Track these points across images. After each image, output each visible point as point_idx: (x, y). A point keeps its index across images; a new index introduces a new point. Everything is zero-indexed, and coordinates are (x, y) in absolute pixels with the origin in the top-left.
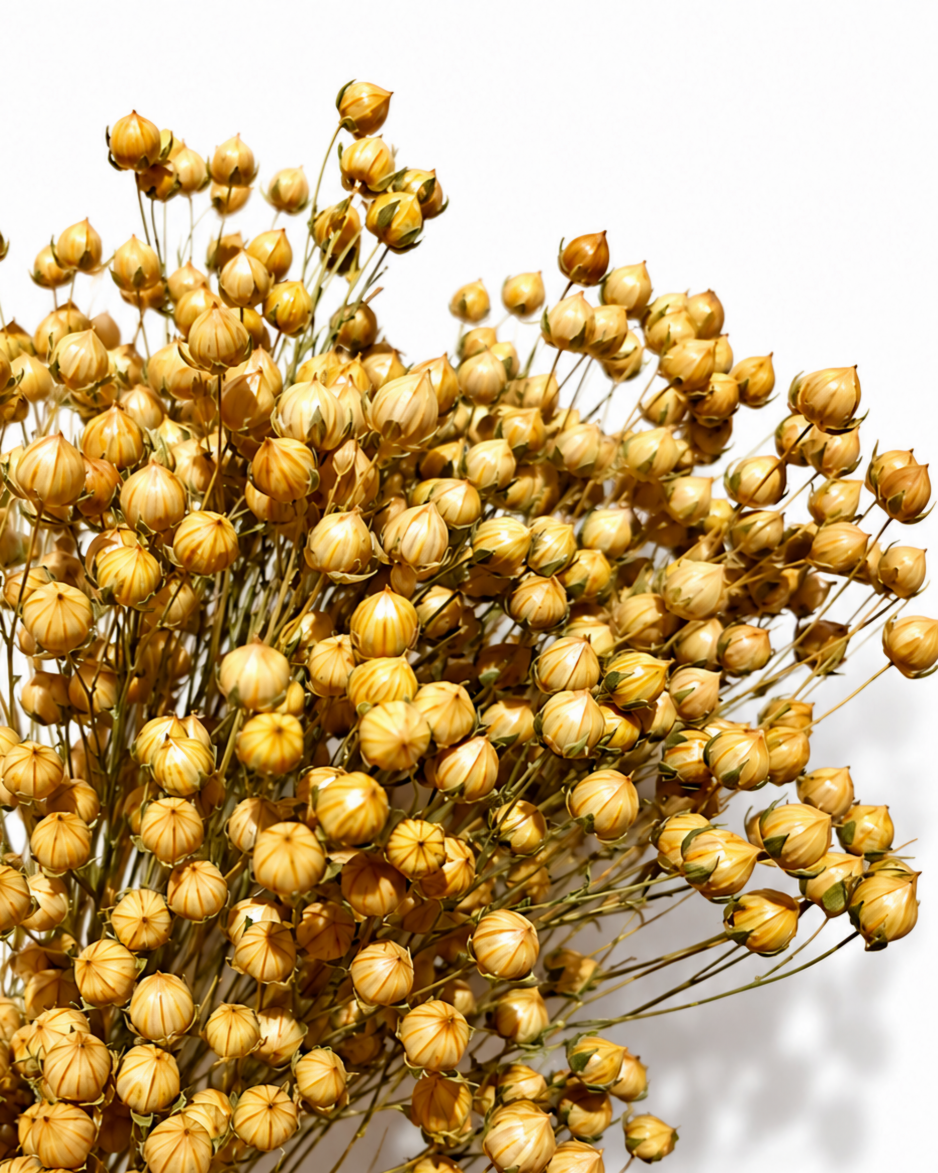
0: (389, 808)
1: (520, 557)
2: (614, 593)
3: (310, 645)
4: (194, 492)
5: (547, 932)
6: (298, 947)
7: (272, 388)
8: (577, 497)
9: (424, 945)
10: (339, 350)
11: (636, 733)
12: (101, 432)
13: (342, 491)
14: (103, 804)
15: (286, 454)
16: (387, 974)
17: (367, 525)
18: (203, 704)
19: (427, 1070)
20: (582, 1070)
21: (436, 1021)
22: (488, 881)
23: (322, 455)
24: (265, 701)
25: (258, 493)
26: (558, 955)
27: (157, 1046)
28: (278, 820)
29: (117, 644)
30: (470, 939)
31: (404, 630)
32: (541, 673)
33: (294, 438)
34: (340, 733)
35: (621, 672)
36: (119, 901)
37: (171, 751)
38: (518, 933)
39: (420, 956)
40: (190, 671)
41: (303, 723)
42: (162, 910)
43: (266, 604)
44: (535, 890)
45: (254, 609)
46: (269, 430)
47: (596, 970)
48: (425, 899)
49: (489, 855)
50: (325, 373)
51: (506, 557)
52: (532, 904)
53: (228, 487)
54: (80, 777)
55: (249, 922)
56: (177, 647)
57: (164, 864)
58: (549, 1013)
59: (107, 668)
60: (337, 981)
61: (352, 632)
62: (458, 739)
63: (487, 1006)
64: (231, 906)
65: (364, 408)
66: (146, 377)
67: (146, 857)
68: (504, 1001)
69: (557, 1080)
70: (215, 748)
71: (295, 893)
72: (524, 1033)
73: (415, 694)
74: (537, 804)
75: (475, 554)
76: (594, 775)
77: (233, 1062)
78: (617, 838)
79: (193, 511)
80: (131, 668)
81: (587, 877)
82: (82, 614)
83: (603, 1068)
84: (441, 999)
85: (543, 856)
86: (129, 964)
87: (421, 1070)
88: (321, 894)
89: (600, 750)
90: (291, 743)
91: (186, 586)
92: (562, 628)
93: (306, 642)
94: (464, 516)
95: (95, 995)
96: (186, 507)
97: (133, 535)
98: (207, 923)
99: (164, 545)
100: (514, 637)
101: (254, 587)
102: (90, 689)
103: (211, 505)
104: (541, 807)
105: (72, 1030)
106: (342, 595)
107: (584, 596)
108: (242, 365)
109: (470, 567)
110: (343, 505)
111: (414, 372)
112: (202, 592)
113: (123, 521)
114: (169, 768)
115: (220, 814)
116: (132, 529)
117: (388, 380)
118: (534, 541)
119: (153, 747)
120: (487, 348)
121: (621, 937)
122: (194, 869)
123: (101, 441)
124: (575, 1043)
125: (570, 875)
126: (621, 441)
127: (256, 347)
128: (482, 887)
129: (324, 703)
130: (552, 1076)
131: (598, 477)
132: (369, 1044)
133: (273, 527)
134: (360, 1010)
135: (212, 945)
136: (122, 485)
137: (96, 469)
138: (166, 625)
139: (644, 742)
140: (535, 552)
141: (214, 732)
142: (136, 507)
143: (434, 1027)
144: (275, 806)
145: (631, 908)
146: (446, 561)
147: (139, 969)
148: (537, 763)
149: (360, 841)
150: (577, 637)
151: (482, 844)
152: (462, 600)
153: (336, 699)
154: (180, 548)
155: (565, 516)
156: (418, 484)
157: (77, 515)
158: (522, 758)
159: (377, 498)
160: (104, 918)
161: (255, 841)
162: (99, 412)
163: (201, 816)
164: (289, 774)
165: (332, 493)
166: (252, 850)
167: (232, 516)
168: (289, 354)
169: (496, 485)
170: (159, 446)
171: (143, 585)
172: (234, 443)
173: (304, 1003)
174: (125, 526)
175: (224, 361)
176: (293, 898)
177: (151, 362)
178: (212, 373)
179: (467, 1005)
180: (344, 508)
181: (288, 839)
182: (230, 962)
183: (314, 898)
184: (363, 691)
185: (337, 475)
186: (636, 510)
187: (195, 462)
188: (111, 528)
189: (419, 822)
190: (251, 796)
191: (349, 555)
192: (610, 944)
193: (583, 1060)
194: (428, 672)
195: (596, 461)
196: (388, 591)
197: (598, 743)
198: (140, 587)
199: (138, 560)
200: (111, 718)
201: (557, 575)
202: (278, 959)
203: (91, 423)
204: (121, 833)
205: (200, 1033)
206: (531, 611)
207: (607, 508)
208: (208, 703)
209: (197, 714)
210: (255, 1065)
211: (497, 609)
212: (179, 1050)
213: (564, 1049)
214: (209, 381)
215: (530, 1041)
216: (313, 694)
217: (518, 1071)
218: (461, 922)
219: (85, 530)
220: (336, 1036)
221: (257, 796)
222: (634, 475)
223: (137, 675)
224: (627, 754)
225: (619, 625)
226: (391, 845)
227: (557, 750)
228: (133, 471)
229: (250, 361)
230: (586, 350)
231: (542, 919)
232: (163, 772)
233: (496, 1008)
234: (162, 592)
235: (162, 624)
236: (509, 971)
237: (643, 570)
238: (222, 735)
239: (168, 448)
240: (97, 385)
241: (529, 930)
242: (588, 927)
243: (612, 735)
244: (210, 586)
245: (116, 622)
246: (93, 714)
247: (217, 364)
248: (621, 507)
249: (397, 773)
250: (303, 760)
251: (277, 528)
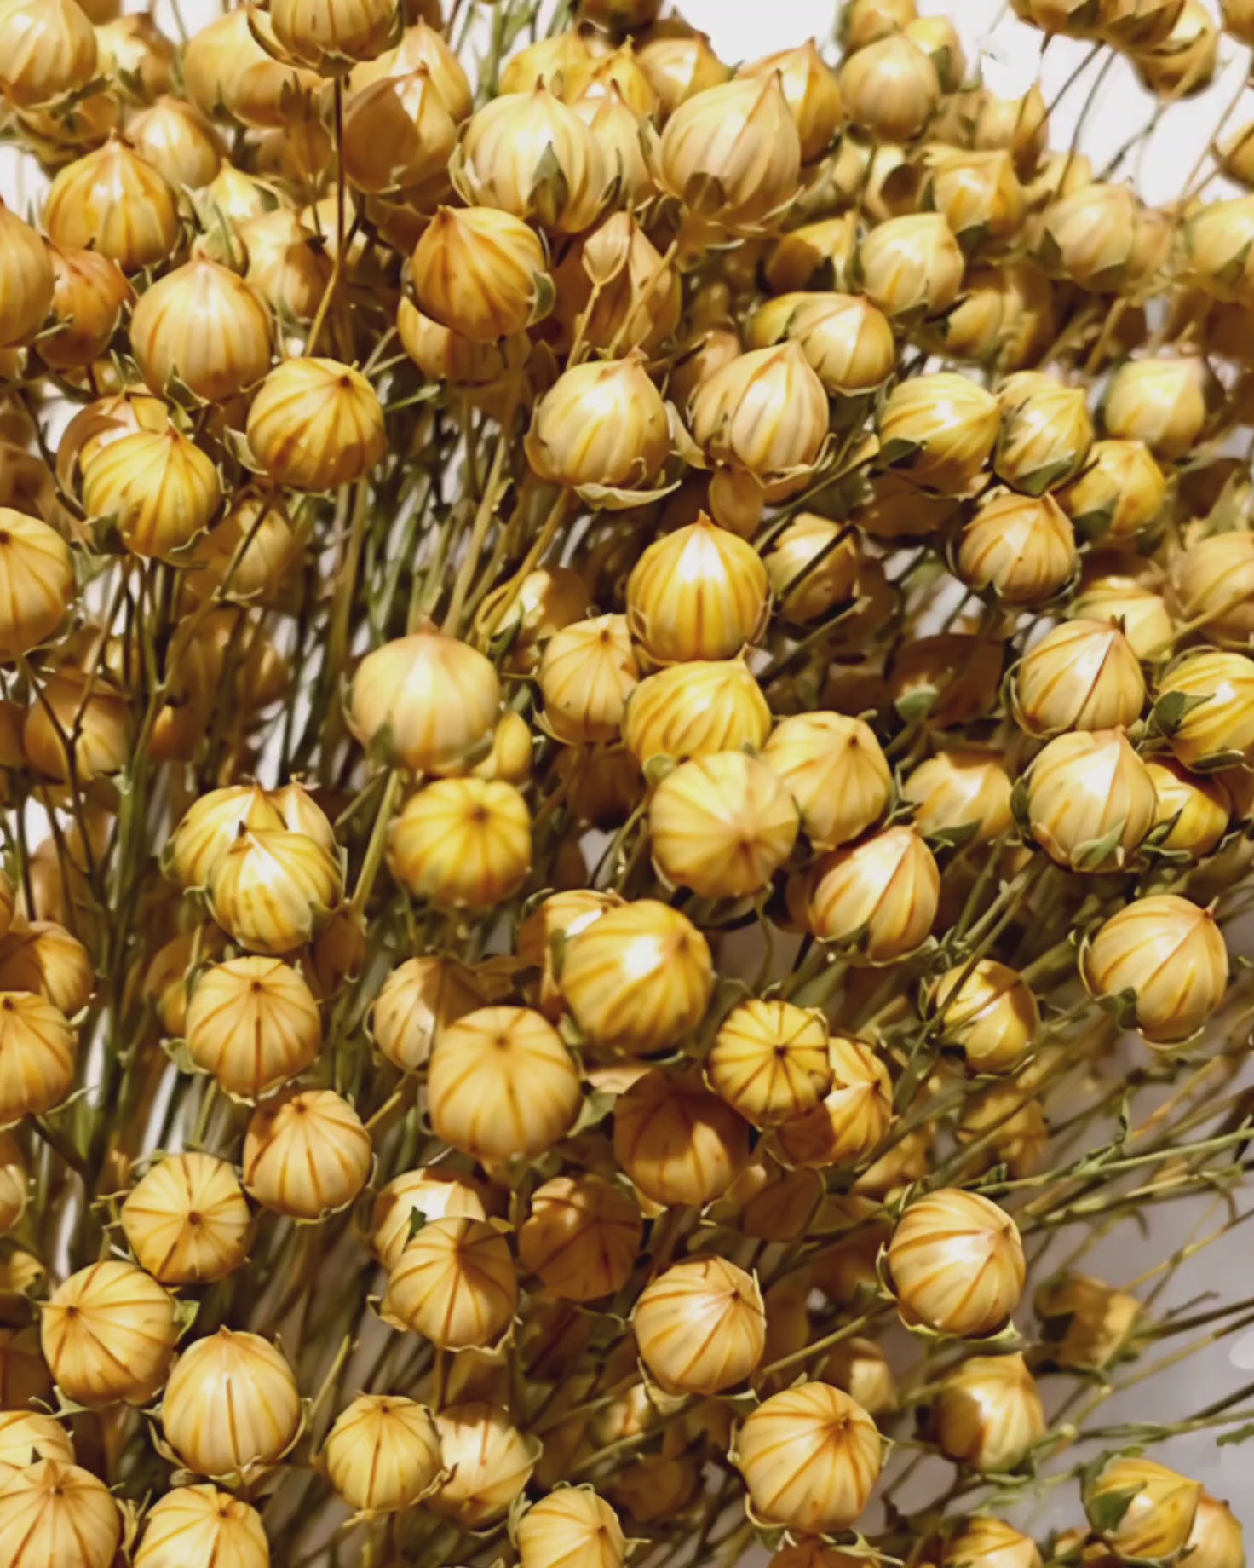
0: (713, 975)
1: (977, 455)
2: (1172, 532)
3: (541, 636)
4: (289, 319)
5: (1041, 1236)
6: (523, 1273)
7: (448, 106)
8: (1091, 332)
9: (786, 1266)
10: (585, 31)
11: (1222, 819)
12: (87, 192)
13: (604, 317)
14: (100, 973)
15: (485, 242)
16: (710, 1326)
17: (659, 386)
18: (314, 760)
19: (793, 1531)
20: (1115, 1527)
21: (811, 1425)
22: (918, 1129)
23: (559, 245)
24: (448, 752)
25: (424, 323)
26: (1061, 1286)
27: (221, 1488)
28: (481, 1003)
29: (126, 637)
30: (882, 1253)
31: (740, 607)
32: (1025, 695)
33: (500, 207)
34: (608, 820)
35: (1189, 692)
36: (139, 1179)
37: (251, 859)
38: (983, 1237)
39: (778, 1289)
40: (286, 691)
41: (529, 798)
42: (232, 1198)
43: (445, 552)
44: (1015, 1149)
45: (419, 563)
46: (445, 191)
47: (1138, 1318)
48: (789, 1167)
49: (921, 1076)
50: (560, 76)
51: (949, 454)
52: (1011, 1177)
53: (359, 307)
54: (49, 917)
55: (418, 1220)
56: (256, 642)
57: (236, 1098)
58: (1045, 1406)
59: (105, 687)
60: (603, 1343)
61: (630, 608)
62: (856, 832)
63: (918, 1392)
64: (379, 1186)
65: (646, 148)
66: (181, 81)
67: (197, 1083)
68: (954, 1382)
69: (1063, 1548)
70: (344, 852)
71: (515, 1157)
72: (995, 1450)
73: (766, 737)
74: (1020, 967)
75: (884, 448)
76: (1137, 907)
77: (384, 1521)
78: (1183, 1039)
79: (289, 357)
80: (158, 687)
81: (1123, 1121)
82: (52, 574)
83: (1157, 1524)
84: (824, 1379)
85: (1031, 1076)
86: (160, 1313)
87: (781, 1531)
88: (570, 1157)
89: (1147, 853)
90: (505, 841)
91: (274, 514)
92: (1066, 601)
93: (533, 631)
94: (860, 370)
95: (86, 1380)
96: (273, 349)
97: (162, 408)
98: (328, 1224)
99: (227, 429)
100: (966, 620)
101: (419, 516)
102: (70, 732)
103: (326, 344)
104: (1027, 975)
105: (36, 1458)
106: (607, 534)
107: (1110, 537)
108: (385, 57)
109: (873, 475)
110: (606, 346)
111: (749, 75)
112: (308, 528)
113: (137, 378)
114: (246, 894)
115: (355, 992)
116: (157, 394)
117: (693, 90)
118: (1006, 421)
119: (212, 850)
120: (897, 28)
121: (1188, 1250)
122: (301, 1109)
123: (88, 214)
124: (1100, 1471)
125: (1087, 1115)
126: (1179, 219)
127: (413, 22)
128: (907, 1143)
129: (574, 757)
130: (1053, 1540)
131: (1132, 293)
132: (671, 1478)
133: (457, 392)
134: (653, 1406)
135: (338, 1271)
136: (133, 303)
137: (76, 271)
138: (231, 596)
139: (1238, 838)
140: (1008, 444)
141: (341, 819)
142: (165, 348)
143: (809, 1438)
144: (473, 974)
145: (1210, 1186)
146: (825, 463)
147: (181, 1324)
148: (1019, 883)
149: (652, 1046)
150: (1097, 620)
151: (907, 1051)
152: (858, 543)
153: (600, 749)
154: (262, 435)
155: (1069, 370)
156: (763, 302)
157: (36, 366)
158: (988, 872)
159: (677, 333)
160: (105, 1217)
161: (432, 1048)
162: (81, 152)
163: (315, 995)
164: (502, 906)
165: (582, 321)
166: (425, 1066)
167: (372, 367)
168: (481, 37)
169: (924, 307)
170: (211, 223)
171: (182, 513)
172: (371, 218)
173: (534, 1392)
174: (142, 388)
175: (345, 48)
176: (512, 1168)
177: (190, 52)
178: (323, 73)
179: (876, 1392)
180: (609, 352)
181: (502, 1042)
182: (377, 1306)
183: (557, 1166)
184: (658, 729)
185: (591, 285)
186: (1214, 360)
187: (290, 256)
188: (112, 392)
189: (775, 1005)
190: (422, 954)
191: (620, 450)
192: (1165, 1264)
193: (1117, 1507)
194: (789, 693)
195: (1130, 258)
196: (705, 525)
197: (1144, 840)
198: (176, 516)
199: (170, 460)
200: (115, 792)
201: (1054, 493)
202: (480, 1296)
203: (65, 174)
204: (140, 1034)
205: (313, 1459)
206: (1001, 567)
207: (1153, 355)
208: (326, 760)
209: (303, 781)
210: (430, 1525)
211: (932, 561)
212: (267, 1497)
213: (1075, 1485)
214: (317, 91)
215: (1006, 1467)
216: (549, 738)
217: (984, 1532)
218: (863, 1216)
219: (54, 399)
220: (602, 1460)
221: (434, 953)
222: (1208, 287)
223: (171, 702)
224: (1204, 863)
225: (1183, 595)
226: (719, 1053)
227: (1059, 854)
228: (157, 276)
229: (401, 51)
230: (1102, 32)
231: (1030, 1208)
232: (234, 903)
233: (938, 1398)
234: (222, 527)
235: (223, 593)
236: (965, 1318)
237: (1230, 483)
238: (357, 825)
239: (234, 227)
240: (74, 98)
241: (1006, 1231)
242: (1123, 1228)
243: (1172, 823)
244: (326, 514)
245: (124, 590)
246: (77, 785)
247: (332, 54)
248: (1183, 355)
249: (729, 902)
250: (531, 876)
251: (465, 395)
